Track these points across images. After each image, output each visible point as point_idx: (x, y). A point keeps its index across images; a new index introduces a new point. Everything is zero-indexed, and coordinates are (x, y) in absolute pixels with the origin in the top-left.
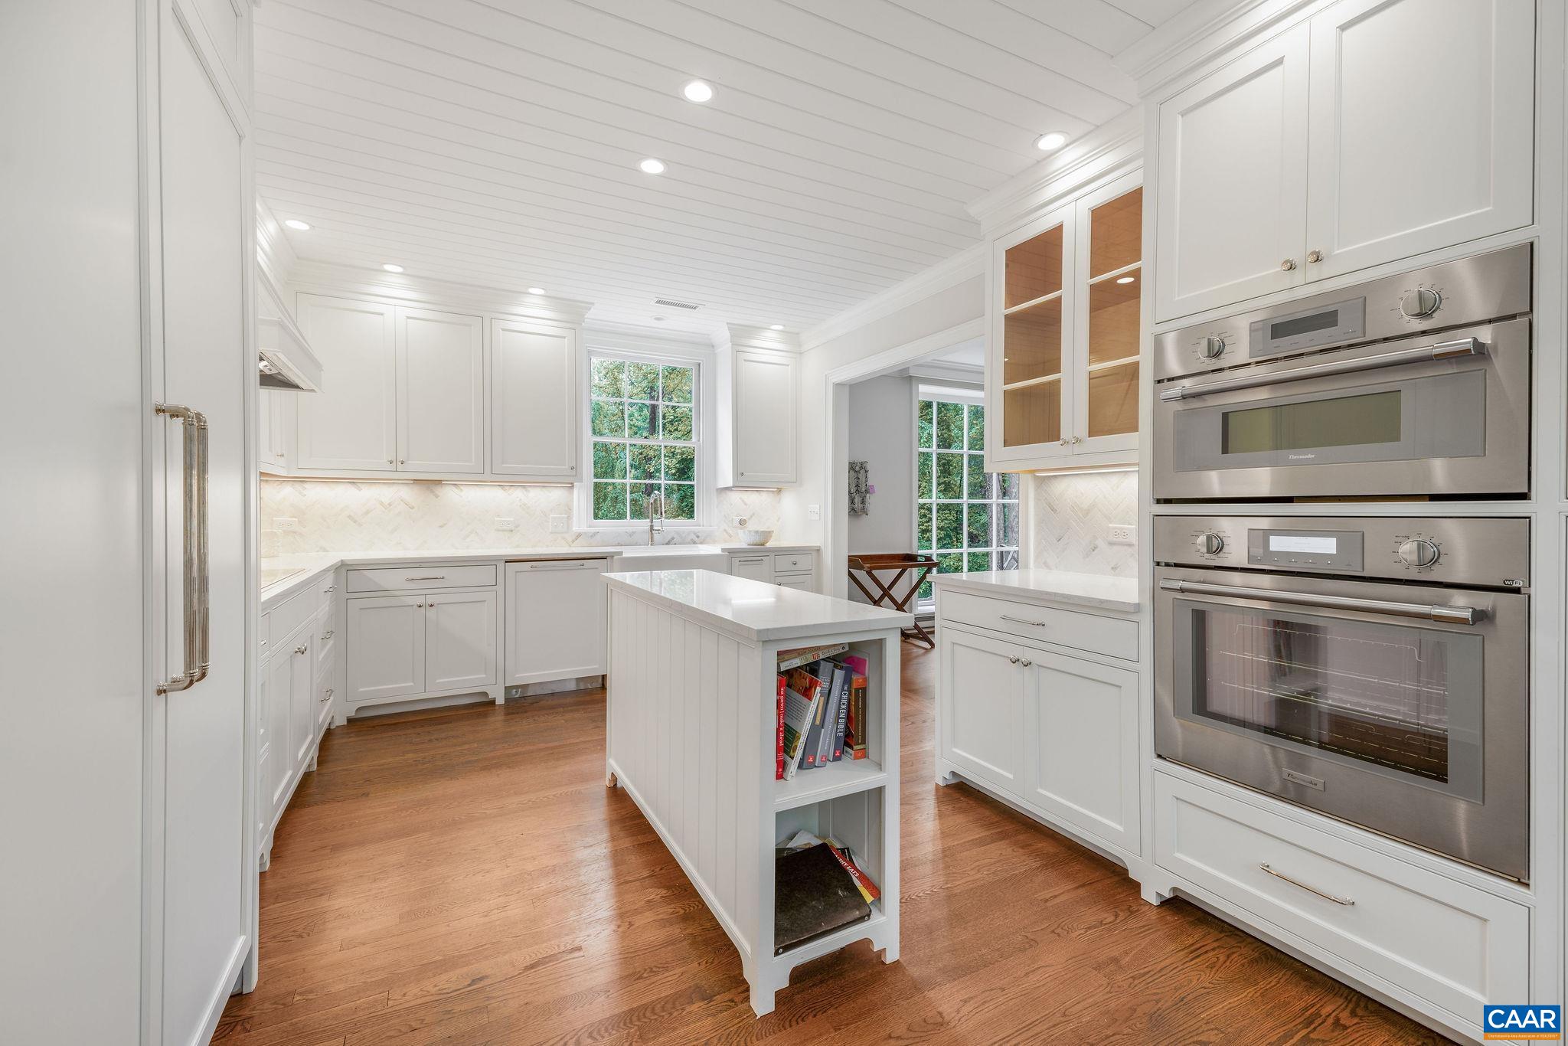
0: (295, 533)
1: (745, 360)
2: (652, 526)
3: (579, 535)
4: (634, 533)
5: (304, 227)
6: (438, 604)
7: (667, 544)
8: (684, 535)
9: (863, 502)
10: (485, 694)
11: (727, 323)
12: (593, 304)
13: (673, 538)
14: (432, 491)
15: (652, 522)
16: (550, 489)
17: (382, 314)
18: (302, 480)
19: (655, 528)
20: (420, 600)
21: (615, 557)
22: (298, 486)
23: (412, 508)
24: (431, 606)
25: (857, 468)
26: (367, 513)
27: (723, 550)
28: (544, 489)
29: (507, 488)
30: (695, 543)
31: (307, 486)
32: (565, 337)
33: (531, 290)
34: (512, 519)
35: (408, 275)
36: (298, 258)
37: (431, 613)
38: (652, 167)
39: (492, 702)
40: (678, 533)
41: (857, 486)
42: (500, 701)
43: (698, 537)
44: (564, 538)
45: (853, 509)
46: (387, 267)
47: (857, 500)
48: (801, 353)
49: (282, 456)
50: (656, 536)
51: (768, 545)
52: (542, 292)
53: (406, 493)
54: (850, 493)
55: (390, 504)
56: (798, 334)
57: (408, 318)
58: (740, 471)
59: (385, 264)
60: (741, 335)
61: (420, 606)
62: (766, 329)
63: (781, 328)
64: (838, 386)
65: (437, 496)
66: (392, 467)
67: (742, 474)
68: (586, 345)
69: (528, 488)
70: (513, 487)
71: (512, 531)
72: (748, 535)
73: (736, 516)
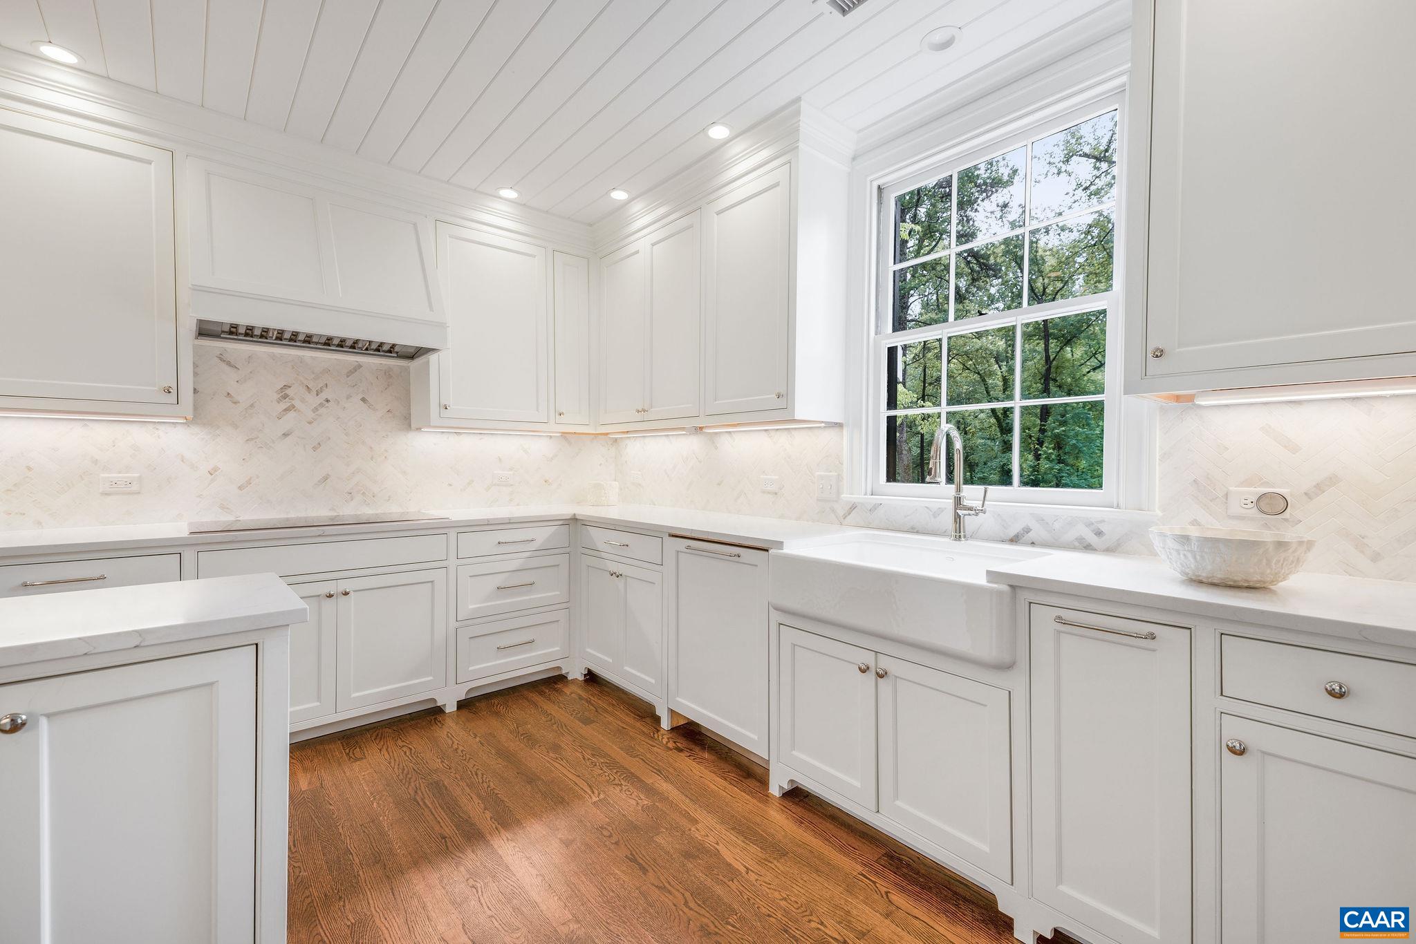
0: (640, 485)
2: (957, 501)
3: (853, 507)
8: (1057, 527)
12: (798, 99)
13: (1027, 530)
14: (713, 442)
15: (959, 490)
16: (817, 433)
17: (638, 252)
19: (968, 505)
21: (773, 550)
22: (642, 441)
27: (993, 576)
28: (811, 433)
29: (772, 434)
30: (1088, 548)
31: (646, 441)
34: (776, 478)
35: (639, 196)
40: (1040, 519)
42: (665, 724)
50: (974, 521)
52: (725, 131)
58: (1152, 346)
61: (613, 575)
65: (716, 448)
66: (639, 417)
67: (1159, 354)
68: (869, 179)
69: (793, 432)
70: (778, 433)
71: (776, 494)
72: (1177, 546)
73: (1248, 482)
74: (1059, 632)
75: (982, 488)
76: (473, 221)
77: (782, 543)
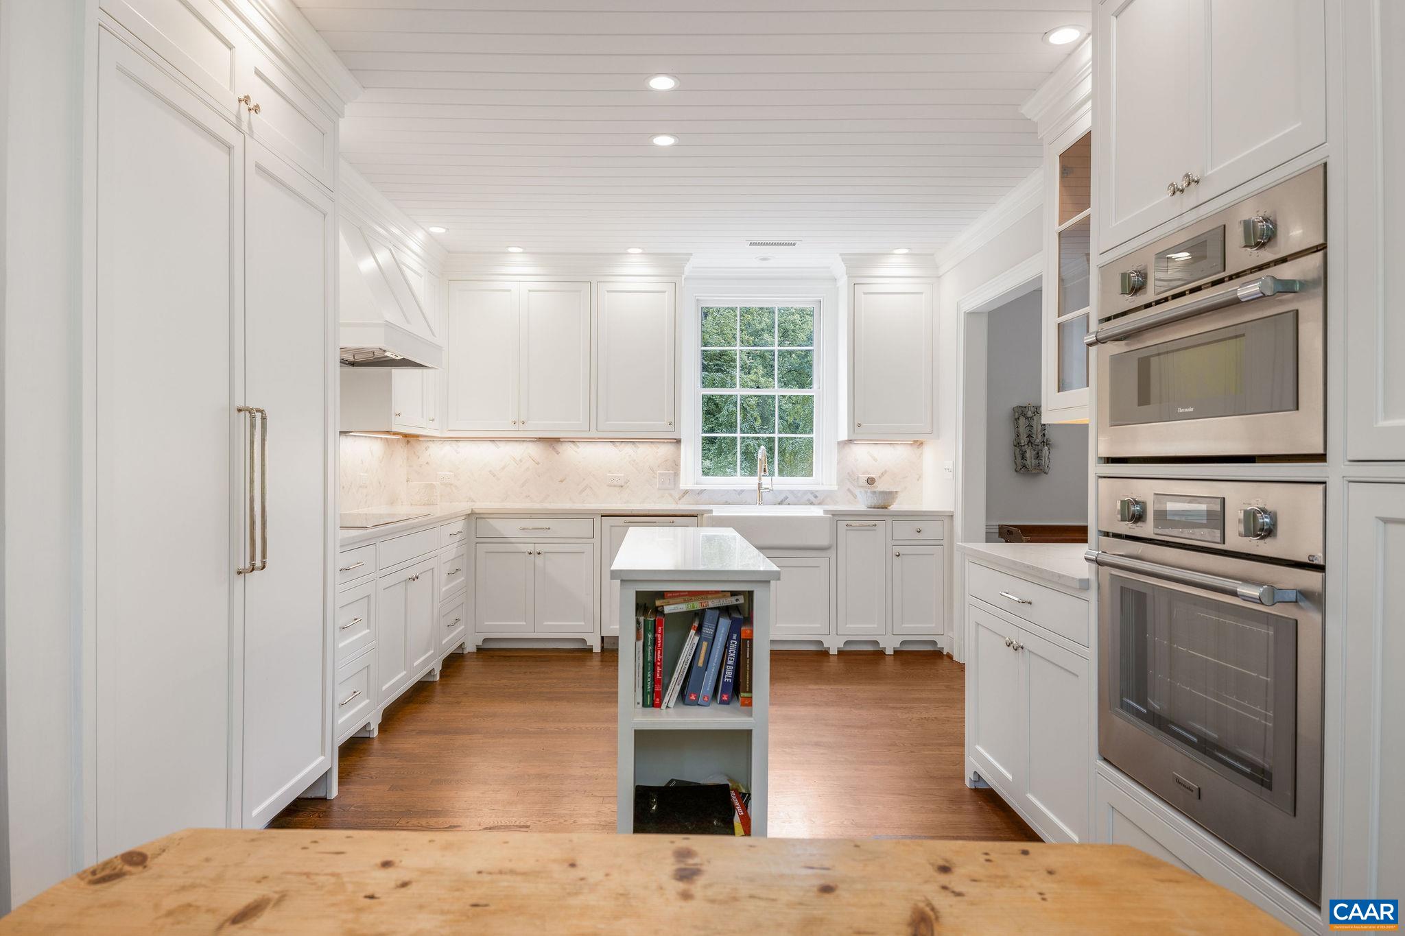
0: (451, 485)
1: (865, 293)
2: (760, 485)
3: (686, 492)
4: (742, 491)
5: (442, 230)
6: (546, 552)
7: (779, 504)
8: (799, 495)
9: (1038, 456)
10: (583, 641)
11: (841, 255)
12: (691, 254)
13: (787, 498)
14: (554, 448)
15: (760, 479)
16: (658, 445)
17: (509, 291)
18: (457, 440)
19: (763, 486)
20: (530, 548)
21: (705, 515)
22: (454, 444)
23: (538, 464)
24: (539, 554)
25: (1030, 414)
26: (503, 468)
27: (826, 512)
28: (652, 445)
29: (618, 444)
30: (812, 504)
31: (461, 444)
32: (665, 292)
33: (630, 251)
34: (622, 475)
35: (526, 253)
36: (449, 252)
37: (539, 560)
38: (664, 141)
39: (590, 650)
40: (792, 492)
41: (1029, 436)
42: (597, 649)
43: (816, 497)
44: (671, 495)
45: (1024, 466)
46: (510, 250)
47: (1029, 454)
48: (939, 277)
49: (433, 420)
50: (766, 496)
51: (894, 507)
52: (640, 251)
53: (533, 450)
54: (1018, 445)
55: (521, 461)
56: (933, 255)
57: (530, 291)
58: (857, 422)
59: (508, 247)
60: (858, 266)
61: (530, 554)
62: (890, 254)
63: (906, 251)
64: (971, 315)
65: (558, 453)
66: (515, 427)
67: (859, 425)
68: (694, 295)
69: (637, 444)
70: (623, 444)
71: (622, 486)
72: (871, 495)
73: (863, 474)
74: (847, 530)
75: (770, 477)
76: (407, 247)
77: (712, 510)
